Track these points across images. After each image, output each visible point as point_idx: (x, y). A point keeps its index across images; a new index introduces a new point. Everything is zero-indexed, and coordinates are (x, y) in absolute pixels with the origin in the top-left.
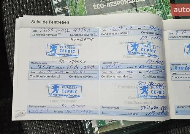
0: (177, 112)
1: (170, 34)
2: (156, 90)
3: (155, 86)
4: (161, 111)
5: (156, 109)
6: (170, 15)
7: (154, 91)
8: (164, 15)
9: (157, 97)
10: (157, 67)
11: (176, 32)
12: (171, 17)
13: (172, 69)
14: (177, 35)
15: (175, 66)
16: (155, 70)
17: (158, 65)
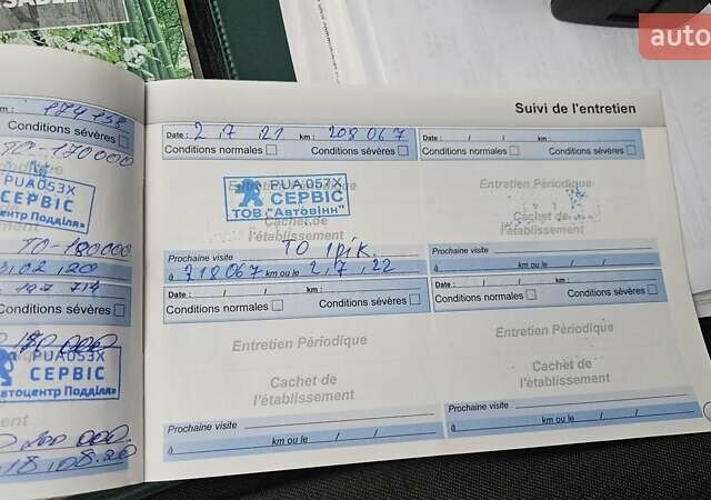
0: (171, 451)
1: (171, 136)
2: (57, 364)
3: (53, 349)
4: (77, 452)
5: (46, 446)
6: (184, 63)
7: (47, 369)
8: (158, 63)
9: (55, 395)
10: (73, 269)
11: (193, 132)
12: (185, 71)
13: (171, 278)
14: (200, 144)
15: (187, 263)
16: (61, 284)
17: (77, 259)
